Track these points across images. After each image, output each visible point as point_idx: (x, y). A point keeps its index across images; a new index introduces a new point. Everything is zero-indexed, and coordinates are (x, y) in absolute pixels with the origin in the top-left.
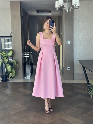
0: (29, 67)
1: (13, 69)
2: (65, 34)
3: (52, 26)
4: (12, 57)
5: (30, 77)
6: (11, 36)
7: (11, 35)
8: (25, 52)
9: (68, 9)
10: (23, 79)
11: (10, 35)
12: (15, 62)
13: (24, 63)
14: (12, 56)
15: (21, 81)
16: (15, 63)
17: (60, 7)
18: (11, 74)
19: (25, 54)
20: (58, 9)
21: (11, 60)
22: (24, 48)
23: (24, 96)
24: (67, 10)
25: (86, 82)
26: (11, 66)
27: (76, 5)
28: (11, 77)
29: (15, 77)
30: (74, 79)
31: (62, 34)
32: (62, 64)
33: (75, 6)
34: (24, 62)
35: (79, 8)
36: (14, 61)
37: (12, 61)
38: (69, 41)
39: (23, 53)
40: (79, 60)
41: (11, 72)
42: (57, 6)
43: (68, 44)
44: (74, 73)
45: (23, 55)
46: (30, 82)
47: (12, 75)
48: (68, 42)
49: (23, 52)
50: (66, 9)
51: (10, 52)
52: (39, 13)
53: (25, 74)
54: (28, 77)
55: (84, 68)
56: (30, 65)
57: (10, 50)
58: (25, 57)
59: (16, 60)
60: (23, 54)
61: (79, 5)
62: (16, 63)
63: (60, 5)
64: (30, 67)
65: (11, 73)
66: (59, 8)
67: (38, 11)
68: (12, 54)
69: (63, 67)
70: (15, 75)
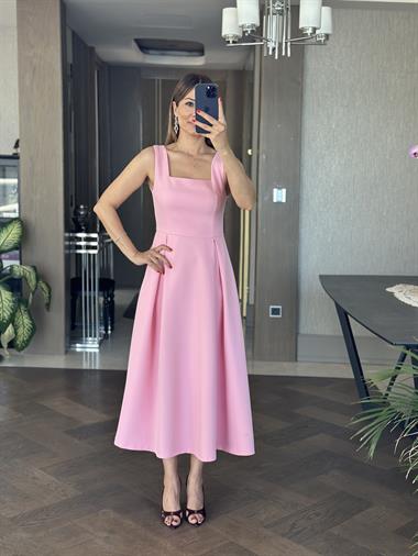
0: (94, 299)
1: (22, 308)
2: (263, 157)
3: (206, 111)
4: (17, 252)
5: (100, 343)
6: (15, 157)
7: (14, 151)
8: (81, 231)
9: (280, 45)
10: (66, 352)
11: (10, 152)
12: (33, 277)
13: (73, 279)
14: (18, 247)
15: (58, 362)
16: (32, 282)
17: (244, 32)
18: (10, 329)
19: (80, 239)
20: (234, 42)
21: (12, 267)
22: (76, 213)
23: (67, 432)
24: (274, 49)
25: (349, 374)
26: (13, 296)
27: (314, 29)
28: (12, 344)
29: (27, 343)
30: (296, 360)
31: (249, 152)
32: (246, 288)
33: (309, 31)
34: (73, 275)
35: (327, 42)
36: (28, 268)
37: (16, 268)
38: (279, 188)
39: (67, 235)
40: (322, 278)
41: (12, 320)
42: (229, 29)
43: (275, 201)
44: (297, 334)
45: (71, 246)
46: (97, 368)
47: (16, 333)
48: (275, 190)
49: (67, 229)
50: (271, 45)
51: (10, 228)
52: (151, 52)
53: (74, 332)
54: (90, 346)
55: (346, 314)
56: (100, 289)
57: (12, 220)
58: (79, 251)
59: (35, 268)
60: (70, 239)
61: (329, 32)
62: (38, 278)
63: (242, 27)
64: (102, 299)
65: (11, 325)
66: (240, 40)
67: (144, 46)
68: (21, 237)
69: (252, 302)
70: (30, 337)
